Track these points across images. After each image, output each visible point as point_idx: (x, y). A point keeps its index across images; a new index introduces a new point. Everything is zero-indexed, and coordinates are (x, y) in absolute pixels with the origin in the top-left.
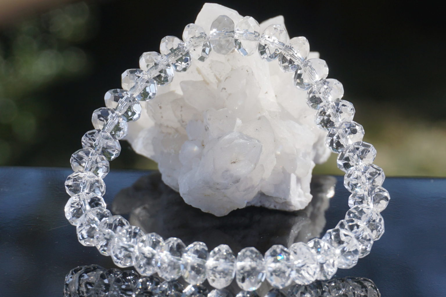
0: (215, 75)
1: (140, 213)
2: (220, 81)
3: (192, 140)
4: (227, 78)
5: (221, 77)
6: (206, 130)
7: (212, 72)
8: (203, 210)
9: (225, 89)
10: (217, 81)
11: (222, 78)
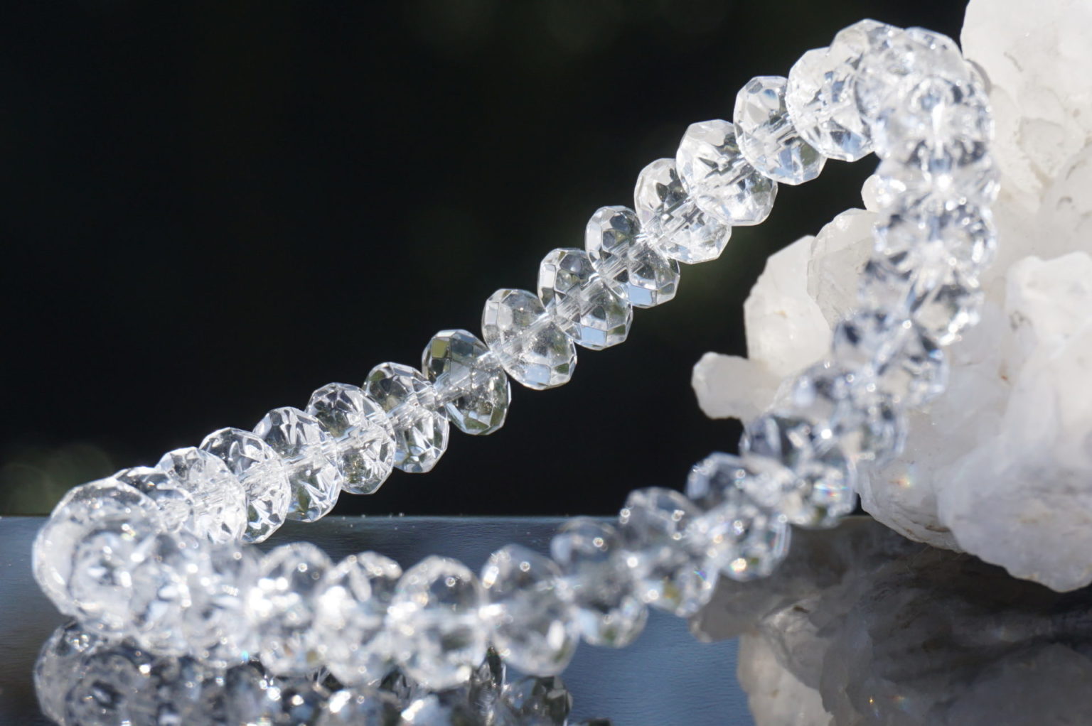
0: (1034, 167)
1: (785, 624)
2: (1047, 182)
3: (970, 364)
4: (1073, 168)
5: (1052, 169)
6: (1014, 326)
7: (1024, 158)
8: (1015, 571)
9: (1069, 200)
10: (1039, 185)
11: (1055, 174)
